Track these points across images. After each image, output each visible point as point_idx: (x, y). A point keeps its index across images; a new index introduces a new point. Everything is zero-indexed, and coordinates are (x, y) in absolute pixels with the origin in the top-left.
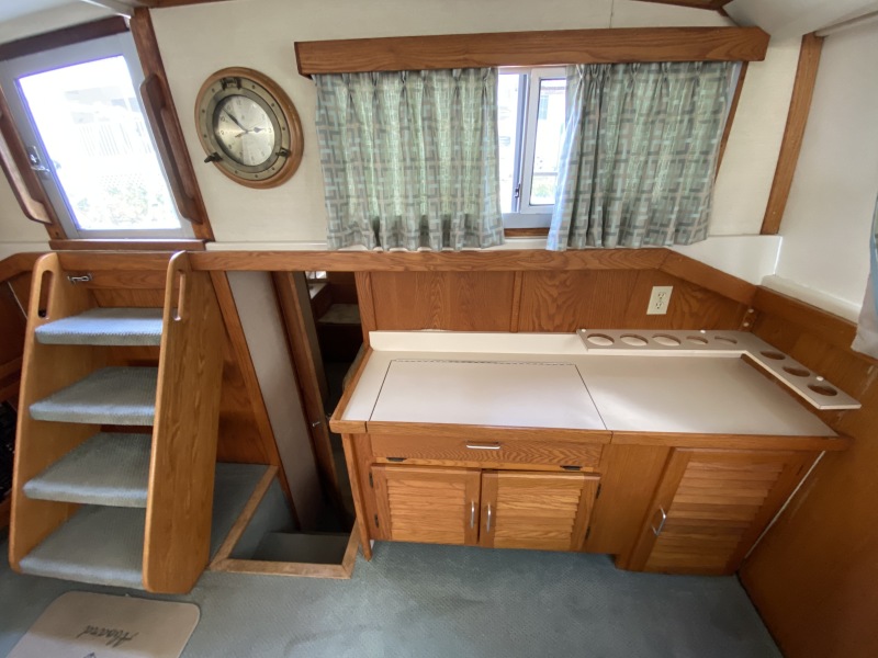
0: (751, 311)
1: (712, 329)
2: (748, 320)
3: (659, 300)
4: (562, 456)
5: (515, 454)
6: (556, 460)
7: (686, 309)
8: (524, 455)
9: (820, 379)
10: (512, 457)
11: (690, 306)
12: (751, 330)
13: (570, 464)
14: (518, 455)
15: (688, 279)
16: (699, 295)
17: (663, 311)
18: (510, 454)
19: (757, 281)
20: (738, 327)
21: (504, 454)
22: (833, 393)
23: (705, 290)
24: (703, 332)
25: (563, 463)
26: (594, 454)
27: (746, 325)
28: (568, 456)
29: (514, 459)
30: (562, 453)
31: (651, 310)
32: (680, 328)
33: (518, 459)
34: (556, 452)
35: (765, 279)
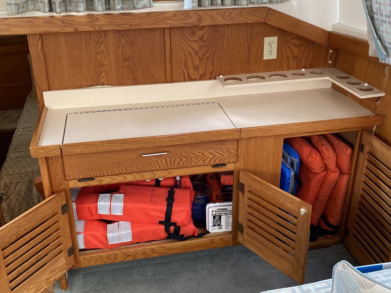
0: (331, 51)
1: (310, 68)
2: (331, 58)
3: (270, 48)
4: (211, 156)
5: (178, 160)
6: (207, 161)
7: (289, 54)
8: (184, 159)
9: (366, 85)
10: (176, 163)
11: (292, 51)
12: (334, 65)
13: (217, 162)
14: (181, 160)
16: (296, 42)
17: (274, 56)
18: (175, 161)
19: (329, 28)
20: (326, 65)
21: (170, 161)
22: (371, 90)
23: (299, 38)
24: (303, 70)
25: (213, 163)
26: (232, 151)
27: (330, 62)
28: (215, 156)
29: (178, 164)
30: (211, 153)
31: (266, 57)
32: (288, 69)
33: (181, 164)
34: (207, 154)
35: (334, 26)
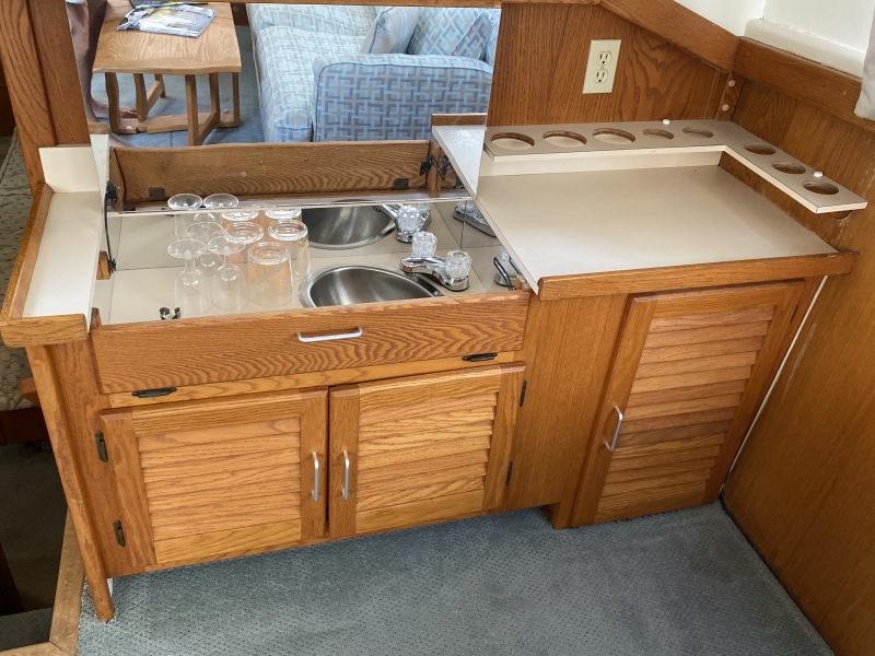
0: (731, 83)
1: (680, 117)
2: (728, 99)
3: (602, 64)
4: (466, 338)
5: (387, 346)
6: (454, 349)
7: (641, 83)
8: (401, 345)
9: (818, 175)
10: (382, 352)
11: (647, 78)
12: (732, 117)
13: (477, 350)
14: (393, 346)
15: (643, 22)
16: (660, 56)
17: (606, 86)
18: (379, 348)
19: (739, 31)
20: (714, 113)
21: (367, 350)
22: (833, 191)
23: (669, 46)
24: (666, 122)
25: (467, 351)
26: (515, 326)
27: (725, 107)
28: (475, 336)
29: (385, 356)
30: (465, 332)
31: (592, 85)
32: (634, 118)
33: (392, 355)
34: (456, 333)
35: (750, 26)
